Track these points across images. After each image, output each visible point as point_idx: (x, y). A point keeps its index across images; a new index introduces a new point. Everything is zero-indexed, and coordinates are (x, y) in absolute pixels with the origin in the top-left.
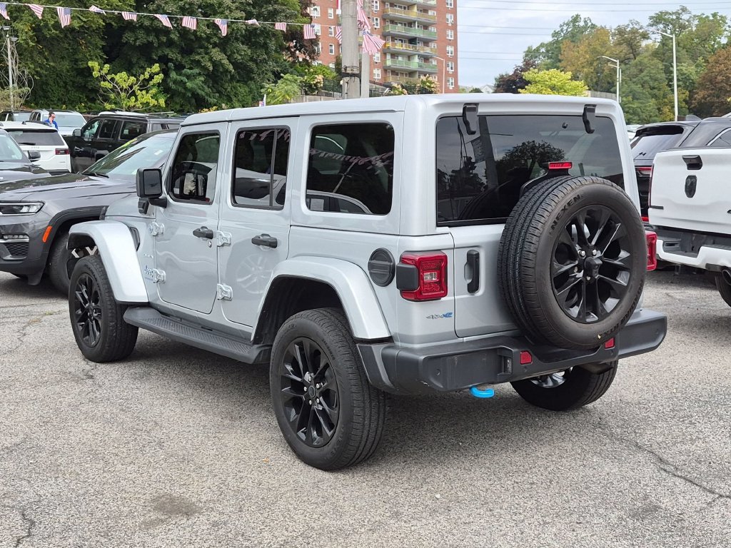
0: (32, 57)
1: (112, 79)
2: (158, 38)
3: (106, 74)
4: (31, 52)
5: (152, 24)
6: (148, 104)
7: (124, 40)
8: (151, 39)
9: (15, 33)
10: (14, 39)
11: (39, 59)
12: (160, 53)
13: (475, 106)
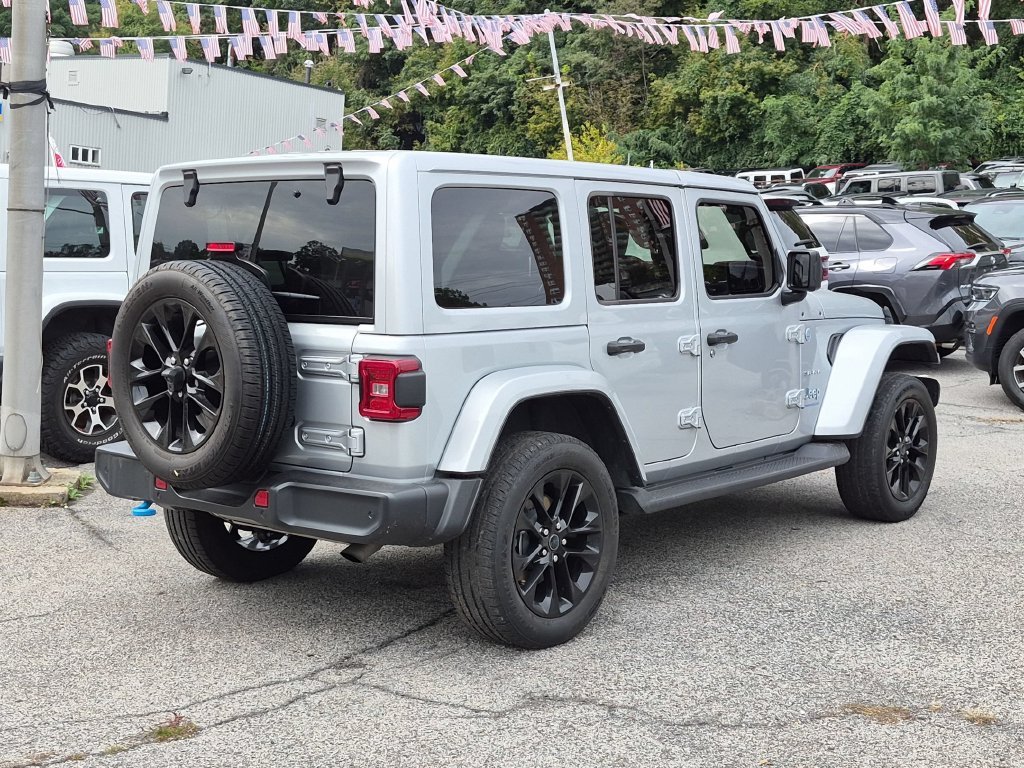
13: (191, 173)
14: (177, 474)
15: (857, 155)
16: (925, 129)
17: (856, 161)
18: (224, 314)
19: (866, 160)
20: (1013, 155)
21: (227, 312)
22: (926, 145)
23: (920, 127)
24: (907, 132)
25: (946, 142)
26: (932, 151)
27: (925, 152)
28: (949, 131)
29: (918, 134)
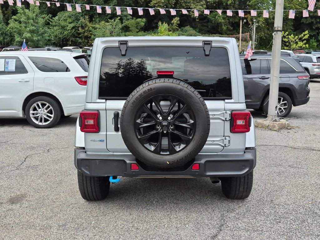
0: (264, 31)
1: (288, 38)
2: (316, 20)
3: (286, 36)
4: (264, 29)
5: (314, 15)
6: (301, 47)
7: (302, 22)
8: (313, 20)
9: (258, 22)
10: (257, 24)
11: (266, 31)
12: (316, 26)
13: (125, 42)
14: (168, 163)
15: (4, 43)
16: (32, 36)
17: (4, 45)
18: (198, 99)
19: (7, 45)
20: (49, 45)
21: (199, 98)
22: (33, 41)
23: (30, 36)
24: (27, 37)
25: (38, 40)
26: (34, 43)
27: (33, 43)
28: (39, 37)
29: (30, 37)
